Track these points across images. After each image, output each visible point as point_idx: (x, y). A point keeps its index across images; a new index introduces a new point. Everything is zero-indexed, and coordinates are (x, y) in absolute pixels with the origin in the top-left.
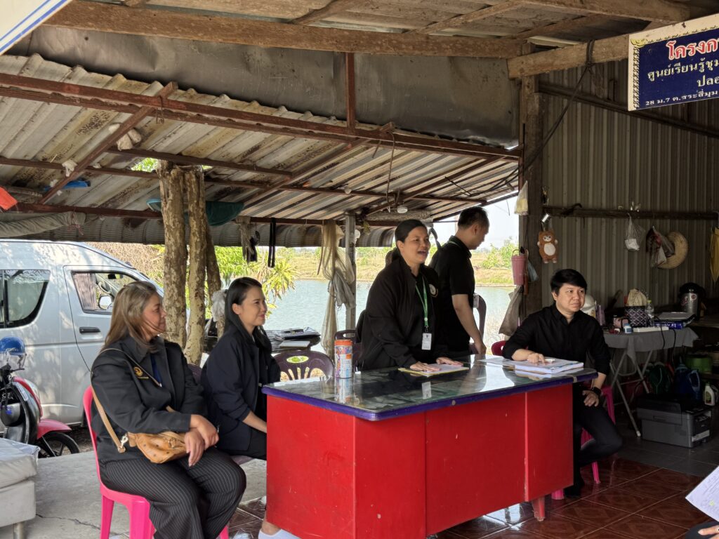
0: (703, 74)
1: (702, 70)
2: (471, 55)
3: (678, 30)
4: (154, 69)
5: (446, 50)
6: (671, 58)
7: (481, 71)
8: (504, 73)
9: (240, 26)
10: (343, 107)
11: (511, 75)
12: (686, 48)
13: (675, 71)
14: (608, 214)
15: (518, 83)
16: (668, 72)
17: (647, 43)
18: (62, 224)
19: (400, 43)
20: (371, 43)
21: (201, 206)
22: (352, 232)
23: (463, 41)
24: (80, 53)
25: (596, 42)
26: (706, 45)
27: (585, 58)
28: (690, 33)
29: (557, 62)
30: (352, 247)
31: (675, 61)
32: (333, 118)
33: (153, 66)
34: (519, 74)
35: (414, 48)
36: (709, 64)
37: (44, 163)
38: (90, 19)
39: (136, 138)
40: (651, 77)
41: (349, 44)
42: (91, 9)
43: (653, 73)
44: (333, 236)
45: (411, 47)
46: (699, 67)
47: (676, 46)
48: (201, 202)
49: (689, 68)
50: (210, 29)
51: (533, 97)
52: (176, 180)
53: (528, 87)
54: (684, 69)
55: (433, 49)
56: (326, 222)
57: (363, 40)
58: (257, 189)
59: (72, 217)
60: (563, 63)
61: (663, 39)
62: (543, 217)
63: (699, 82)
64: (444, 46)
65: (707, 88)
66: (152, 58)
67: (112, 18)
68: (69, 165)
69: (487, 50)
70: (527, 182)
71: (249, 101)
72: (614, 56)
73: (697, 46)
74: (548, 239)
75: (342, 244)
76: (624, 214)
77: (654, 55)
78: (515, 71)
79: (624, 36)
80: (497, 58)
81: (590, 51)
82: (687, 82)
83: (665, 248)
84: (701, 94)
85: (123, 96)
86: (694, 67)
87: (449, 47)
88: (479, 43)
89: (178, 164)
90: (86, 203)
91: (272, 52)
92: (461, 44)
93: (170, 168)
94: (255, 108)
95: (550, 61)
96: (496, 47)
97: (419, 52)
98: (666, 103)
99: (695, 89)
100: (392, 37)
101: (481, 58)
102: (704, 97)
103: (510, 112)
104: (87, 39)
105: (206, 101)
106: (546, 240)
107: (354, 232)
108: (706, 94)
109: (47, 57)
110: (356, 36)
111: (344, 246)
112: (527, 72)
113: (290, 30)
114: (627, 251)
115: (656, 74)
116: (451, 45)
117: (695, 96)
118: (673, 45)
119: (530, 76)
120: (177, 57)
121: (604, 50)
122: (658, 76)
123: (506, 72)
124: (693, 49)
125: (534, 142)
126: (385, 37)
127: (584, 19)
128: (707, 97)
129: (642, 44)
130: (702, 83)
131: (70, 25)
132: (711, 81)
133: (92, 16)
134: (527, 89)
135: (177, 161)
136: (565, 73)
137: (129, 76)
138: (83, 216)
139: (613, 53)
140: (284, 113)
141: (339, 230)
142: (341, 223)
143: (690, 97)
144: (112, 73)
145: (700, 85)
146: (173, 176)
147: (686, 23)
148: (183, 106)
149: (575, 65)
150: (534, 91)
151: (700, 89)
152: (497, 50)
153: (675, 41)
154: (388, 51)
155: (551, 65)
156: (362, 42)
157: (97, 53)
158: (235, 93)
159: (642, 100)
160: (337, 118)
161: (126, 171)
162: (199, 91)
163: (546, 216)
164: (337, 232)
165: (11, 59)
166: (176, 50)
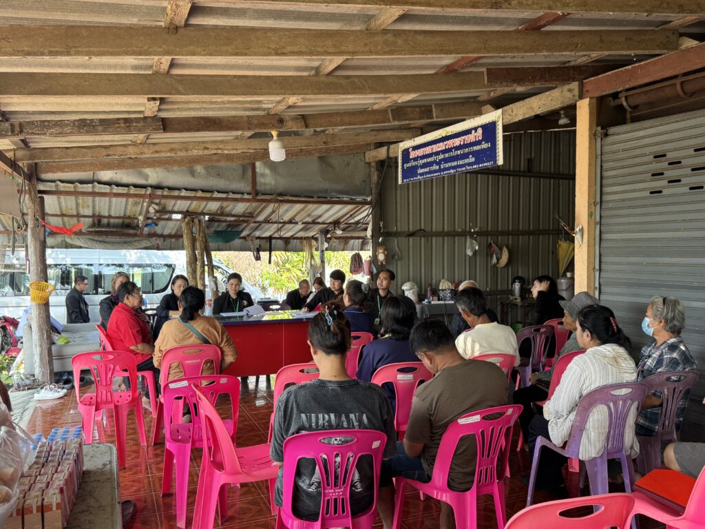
0: (419, 167)
1: (419, 165)
3: (412, 143)
4: (147, 182)
5: (315, 153)
6: (411, 157)
7: (343, 161)
9: (187, 159)
10: (249, 189)
12: (415, 153)
13: (412, 164)
15: (369, 164)
16: (409, 165)
18: (151, 243)
24: (115, 179)
25: (390, 146)
26: (420, 151)
27: (386, 155)
28: (416, 144)
32: (245, 194)
33: (147, 180)
36: (421, 162)
37: (129, 217)
38: (116, 167)
39: (157, 207)
40: (405, 167)
43: (405, 165)
44: (311, 247)
49: (415, 163)
51: (375, 173)
52: (188, 223)
53: (373, 167)
55: (306, 154)
56: (305, 238)
59: (156, 240)
61: (408, 147)
62: (379, 239)
64: (313, 152)
66: (146, 177)
67: (126, 165)
68: (141, 218)
71: (196, 190)
72: (396, 154)
76: (464, 234)
77: (406, 155)
78: (368, 159)
79: (398, 144)
81: (388, 151)
82: (414, 171)
83: (496, 254)
85: (135, 194)
86: (417, 163)
89: (189, 216)
90: (166, 232)
91: (206, 168)
93: (185, 217)
94: (200, 194)
95: (377, 155)
102: (420, 179)
103: (366, 181)
104: (116, 174)
105: (176, 193)
107: (323, 244)
109: (100, 183)
110: (255, 155)
111: (318, 251)
112: (372, 160)
118: (411, 150)
119: (373, 162)
120: (158, 176)
121: (392, 151)
123: (364, 159)
129: (402, 149)
130: (419, 172)
131: (108, 170)
134: (372, 169)
135: (186, 214)
137: (136, 186)
138: (162, 239)
139: (395, 152)
140: (217, 195)
142: (316, 239)
143: (416, 178)
144: (127, 186)
146: (186, 222)
147: (415, 139)
150: (375, 170)
151: (418, 175)
157: (122, 178)
158: (189, 186)
159: (402, 178)
160: (248, 194)
161: (170, 219)
162: (170, 189)
163: (381, 239)
164: (313, 244)
165: (85, 185)
166: (157, 173)
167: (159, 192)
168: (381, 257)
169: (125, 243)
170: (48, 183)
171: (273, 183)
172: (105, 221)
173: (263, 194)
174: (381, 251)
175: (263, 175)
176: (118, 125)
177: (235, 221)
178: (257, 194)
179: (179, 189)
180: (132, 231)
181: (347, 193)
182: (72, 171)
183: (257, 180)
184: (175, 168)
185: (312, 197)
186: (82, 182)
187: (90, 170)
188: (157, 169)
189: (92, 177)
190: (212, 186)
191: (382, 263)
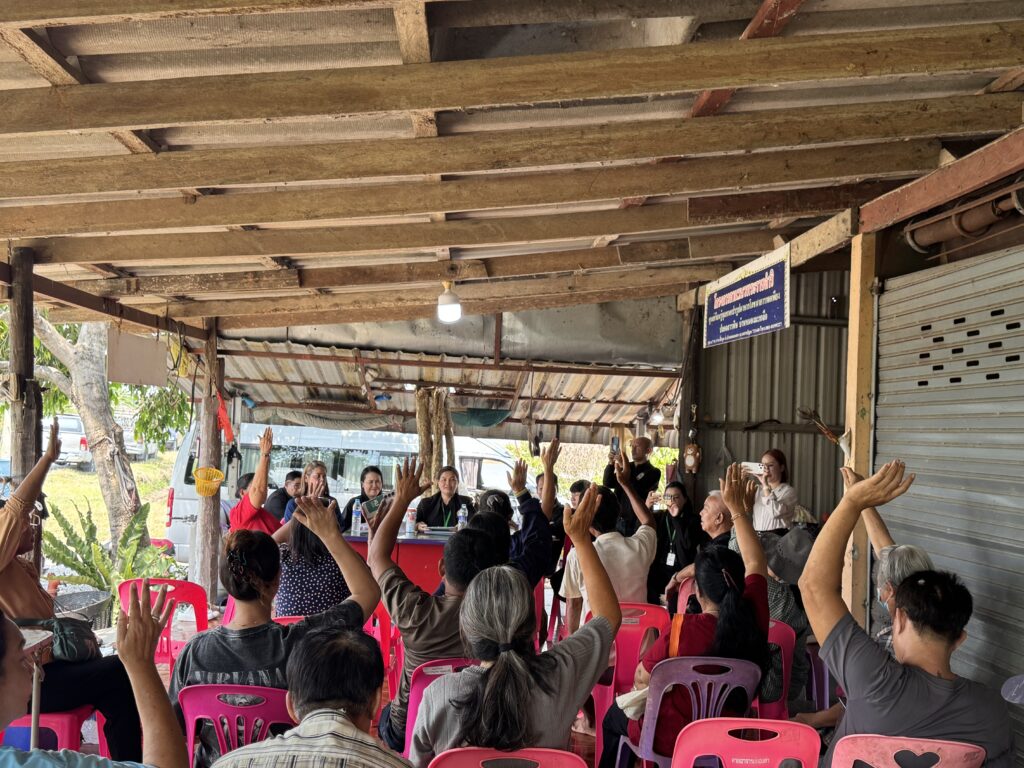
0: (722, 322)
4: (354, 341)
5: (592, 300)
7: (641, 310)
11: (679, 309)
18: (387, 422)
20: (515, 304)
24: (310, 338)
32: (485, 358)
33: (354, 338)
34: (682, 307)
35: (557, 302)
37: (349, 386)
38: (313, 321)
41: (494, 308)
45: (554, 302)
51: (688, 327)
52: (422, 397)
53: (686, 318)
55: (577, 301)
56: (614, 425)
62: (689, 432)
66: (353, 334)
71: (418, 353)
78: (680, 305)
93: (418, 388)
94: (424, 357)
97: (562, 305)
103: (673, 341)
104: (316, 329)
109: (295, 341)
110: (501, 302)
112: (686, 306)
117: (719, 340)
119: (687, 310)
120: (368, 334)
128: (722, 341)
131: (305, 324)
132: (723, 329)
134: (685, 321)
137: (339, 346)
144: (327, 345)
145: (720, 331)
146: (419, 395)
150: (688, 322)
151: (720, 335)
153: (716, 294)
154: (530, 308)
156: (505, 305)
157: (322, 335)
158: (409, 347)
160: (490, 358)
161: (402, 390)
162: (383, 350)
163: (691, 432)
164: (626, 434)
165: (276, 344)
166: (367, 329)
167: (371, 355)
168: (690, 461)
169: (353, 421)
170: (232, 341)
171: (526, 342)
172: (323, 390)
173: (512, 359)
174: (690, 452)
175: (512, 331)
176: (245, 280)
177: (494, 395)
178: (501, 358)
179: (395, 351)
180: (362, 406)
181: (644, 359)
182: (259, 326)
183: (504, 338)
184: (391, 322)
185: (588, 364)
186: (273, 340)
187: (282, 325)
188: (367, 324)
189: (285, 333)
190: (439, 347)
191: (691, 471)
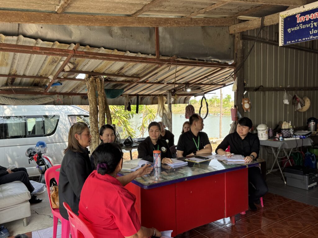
0: (312, 28)
1: (312, 27)
2: (212, 25)
3: (301, 9)
4: (71, 38)
5: (200, 24)
6: (298, 22)
7: (217, 32)
8: (227, 32)
10: (154, 50)
11: (230, 33)
12: (305, 17)
13: (300, 28)
14: (276, 89)
15: (233, 36)
16: (297, 28)
17: (287, 16)
18: (54, 99)
19: (179, 22)
20: (166, 22)
21: (102, 92)
22: (170, 99)
23: (208, 19)
24: (40, 34)
25: (265, 17)
26: (314, 15)
27: (261, 24)
28: (307, 10)
29: (249, 27)
30: (170, 104)
31: (300, 23)
32: (150, 55)
34: (233, 32)
35: (185, 23)
36: (315, 24)
37: (41, 77)
38: (42, 20)
39: (72, 66)
40: (289, 31)
41: (156, 23)
42: (42, 15)
43: (290, 29)
44: (163, 101)
45: (184, 23)
46: (311, 25)
47: (300, 16)
48: (102, 90)
49: (306, 26)
50: (94, 21)
51: (240, 42)
52: (92, 82)
53: (237, 37)
54: (304, 27)
55: (194, 24)
56: (159, 95)
57: (162, 21)
58: (128, 84)
59: (58, 96)
60: (251, 27)
61: (295, 14)
62: (244, 92)
63: (311, 32)
64: (199, 22)
65: (314, 35)
66: (70, 34)
67: (51, 19)
68: (51, 77)
69: (219, 23)
70: (237, 78)
71: (113, 49)
72: (273, 23)
73: (310, 16)
74: (246, 102)
75: (166, 103)
76: (282, 89)
77: (290, 21)
78: (232, 32)
79: (278, 13)
80: (223, 26)
81: (262, 21)
82: (305, 32)
83: (301, 103)
84: (311, 37)
85: (58, 50)
86: (308, 25)
87: (201, 22)
88: (215, 20)
89: (92, 75)
90: (64, 91)
91: (122, 29)
92: (206, 21)
93: (89, 77)
94: (116, 52)
95: (246, 26)
96: (223, 21)
97: (188, 25)
98: (296, 42)
99: (309, 35)
100: (175, 19)
101: (216, 26)
102: (313, 39)
103: (230, 48)
104: (42, 28)
105: (95, 50)
106: (245, 102)
107: (171, 99)
108: (314, 37)
109: (25, 36)
110: (159, 20)
111: (167, 104)
112: (237, 31)
113: (129, 19)
114: (284, 105)
115: (291, 30)
116: (202, 21)
117: (308, 38)
118: (299, 16)
119: (238, 33)
120: (81, 33)
121: (269, 20)
122: (292, 30)
123: (228, 31)
124: (308, 17)
125: (240, 61)
126: (172, 20)
127: (260, 7)
128: (314, 39)
129: (285, 16)
130: (312, 33)
131: (34, 23)
132: (316, 32)
133: (43, 18)
134: (237, 38)
135: (91, 74)
136: (255, 30)
137: (60, 42)
138: (62, 96)
139: (272, 21)
140: (129, 54)
141: (165, 98)
142: (165, 95)
143: (306, 39)
145: (311, 33)
146: (91, 80)
147: (305, 6)
148: (84, 53)
149: (256, 27)
150: (240, 39)
151: (311, 35)
152: (224, 22)
153: (300, 14)
154: (174, 26)
155: (247, 27)
156: (161, 22)
157: (47, 33)
158: (107, 46)
159: (285, 41)
160: (152, 54)
161: (74, 79)
162: (91, 46)
165: (10, 37)
166: (80, 30)
167: (84, 50)
171: (171, 46)
172: (18, 80)
173: (164, 55)
175: (164, 39)
177: (122, 81)
179: (99, 47)
180: (38, 90)
183: (160, 43)
186: (6, 33)
187: (15, 21)
189: (17, 30)
